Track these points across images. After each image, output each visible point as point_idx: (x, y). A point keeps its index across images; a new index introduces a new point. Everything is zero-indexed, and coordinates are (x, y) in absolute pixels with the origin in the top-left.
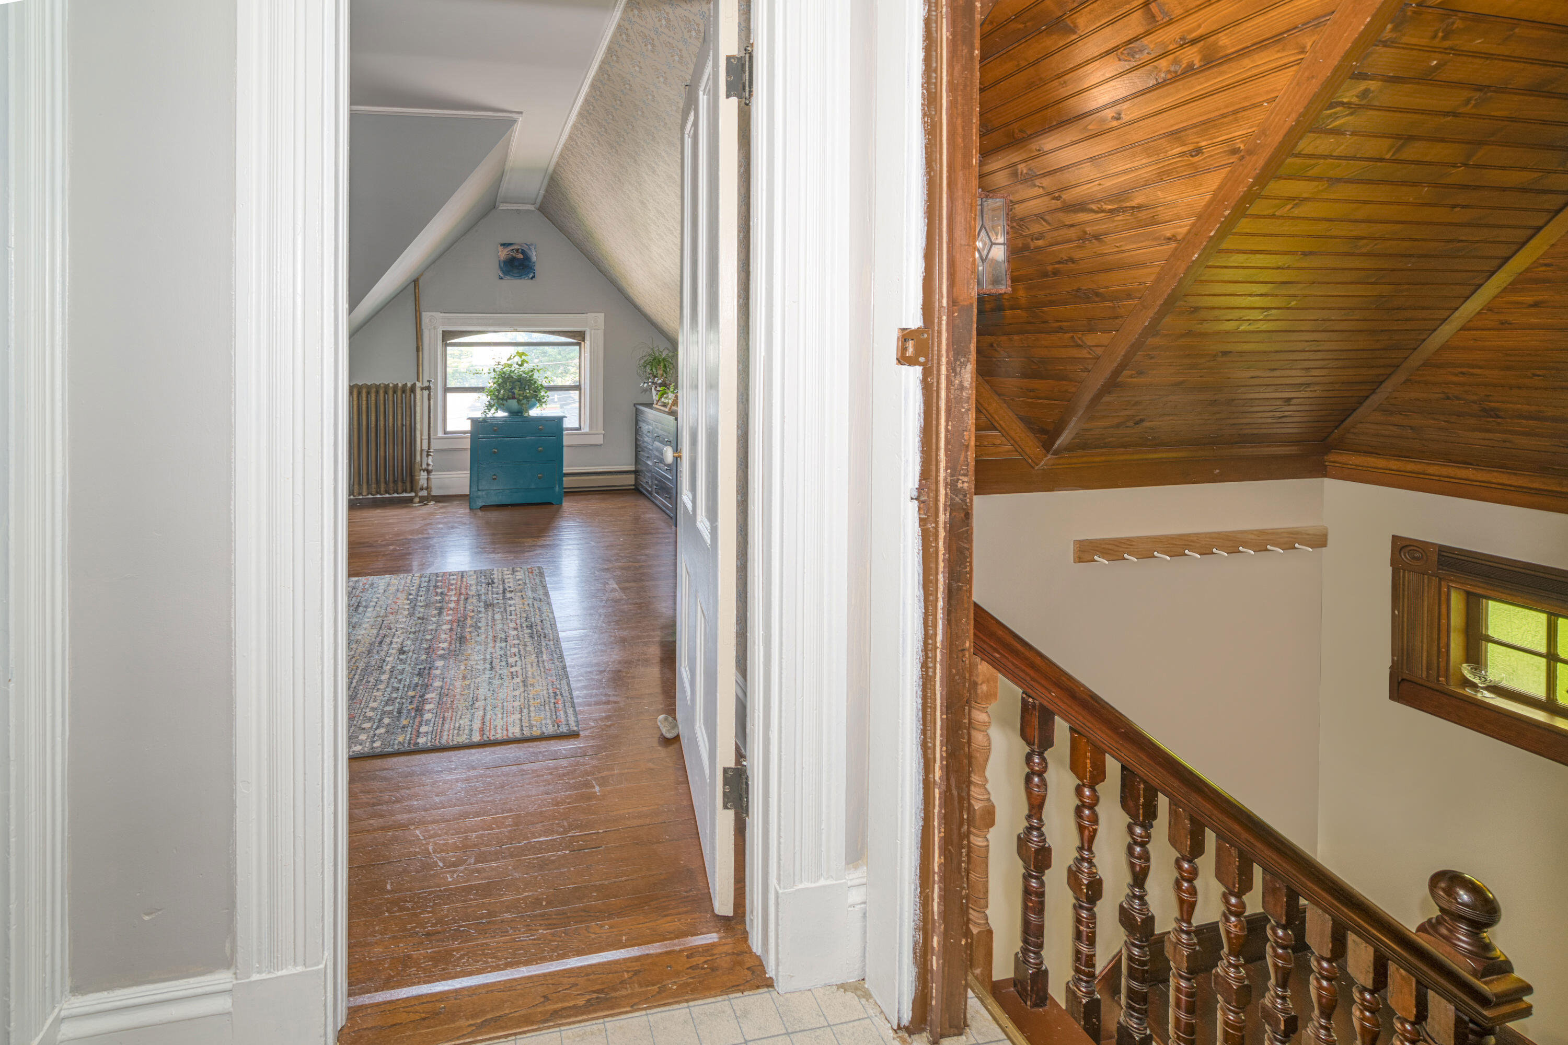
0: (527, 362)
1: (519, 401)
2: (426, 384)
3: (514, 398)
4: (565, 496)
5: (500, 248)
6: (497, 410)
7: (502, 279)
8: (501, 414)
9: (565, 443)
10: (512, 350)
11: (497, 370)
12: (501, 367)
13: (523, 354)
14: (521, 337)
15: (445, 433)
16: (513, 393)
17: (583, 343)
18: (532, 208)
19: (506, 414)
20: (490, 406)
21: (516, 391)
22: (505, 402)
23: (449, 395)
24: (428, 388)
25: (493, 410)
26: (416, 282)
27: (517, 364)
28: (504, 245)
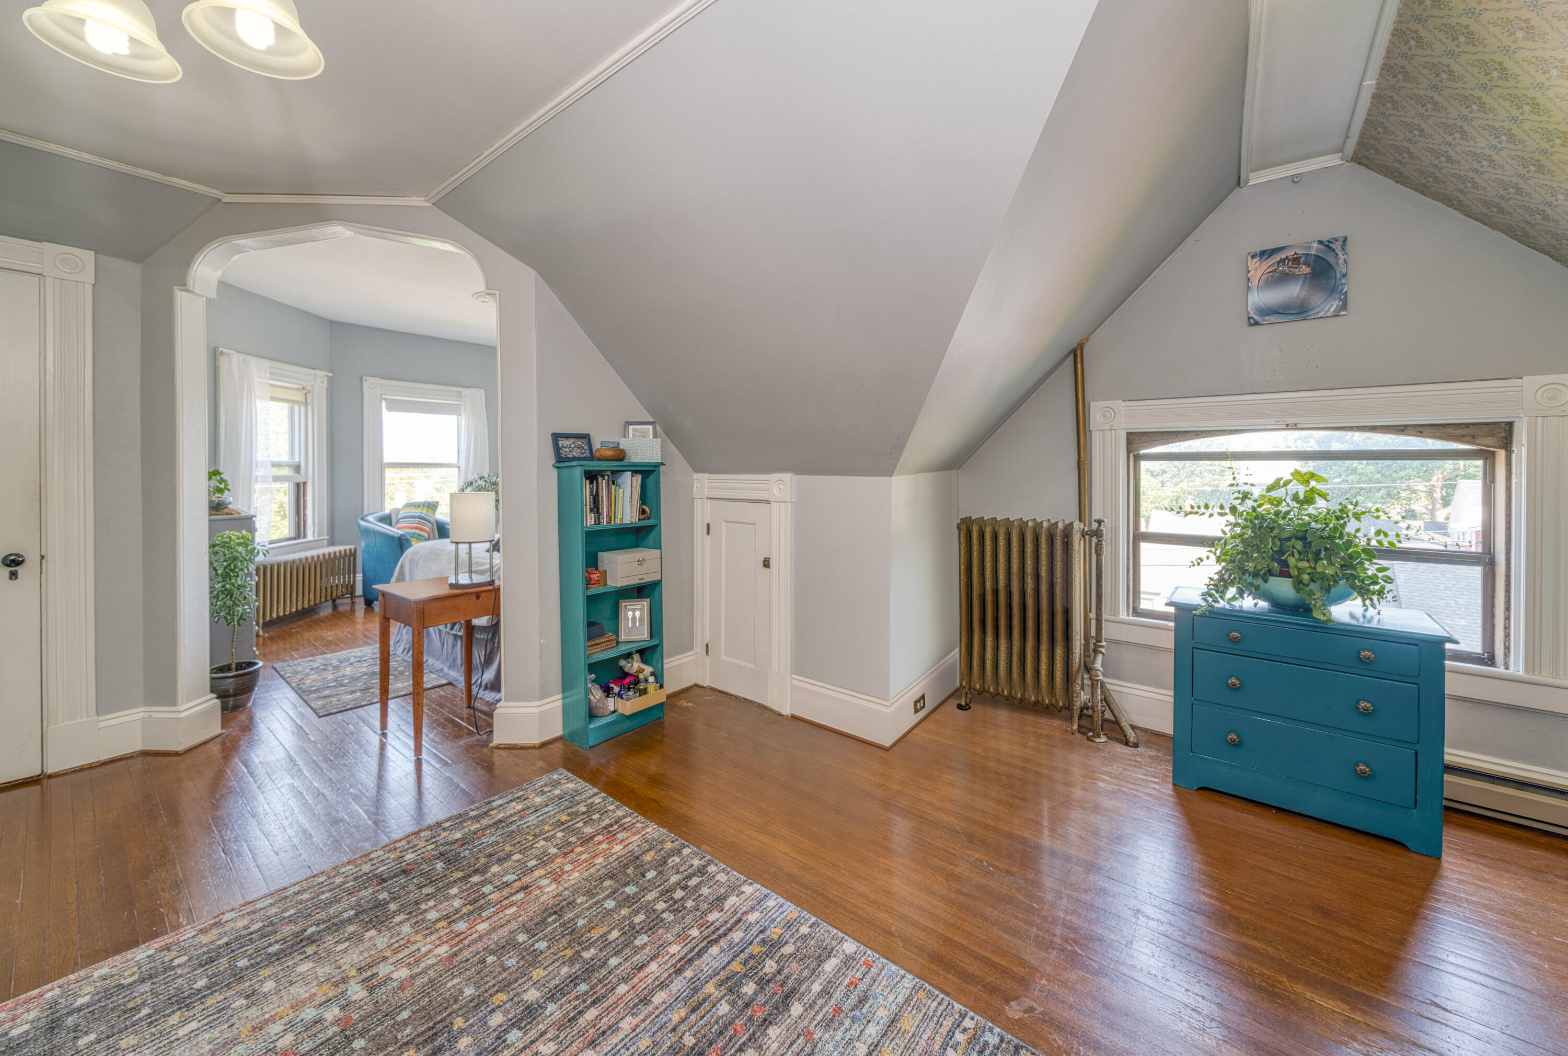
0: (1324, 496)
1: (1299, 584)
2: (1095, 526)
3: (1285, 574)
4: (1447, 822)
5: (1253, 264)
6: (1241, 593)
7: (1257, 323)
8: (1248, 603)
9: (1448, 691)
10: (1285, 469)
11: (1241, 509)
12: (1249, 503)
13: (1313, 476)
14: (1312, 440)
15: (1137, 612)
16: (1285, 564)
17: (1501, 454)
18: (1333, 160)
19: (1263, 604)
20: (1220, 585)
21: (1292, 561)
22: (1259, 581)
23: (1144, 546)
24: (1098, 534)
25: (1232, 591)
26: (1076, 354)
27: (1295, 498)
28: (1265, 254)
